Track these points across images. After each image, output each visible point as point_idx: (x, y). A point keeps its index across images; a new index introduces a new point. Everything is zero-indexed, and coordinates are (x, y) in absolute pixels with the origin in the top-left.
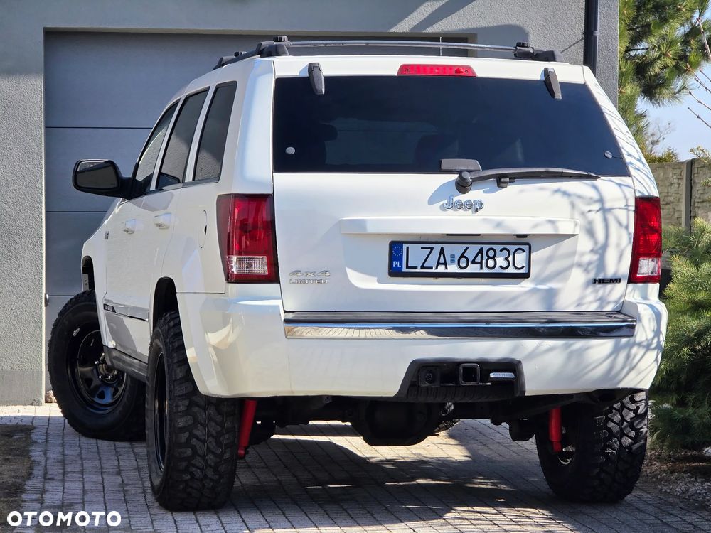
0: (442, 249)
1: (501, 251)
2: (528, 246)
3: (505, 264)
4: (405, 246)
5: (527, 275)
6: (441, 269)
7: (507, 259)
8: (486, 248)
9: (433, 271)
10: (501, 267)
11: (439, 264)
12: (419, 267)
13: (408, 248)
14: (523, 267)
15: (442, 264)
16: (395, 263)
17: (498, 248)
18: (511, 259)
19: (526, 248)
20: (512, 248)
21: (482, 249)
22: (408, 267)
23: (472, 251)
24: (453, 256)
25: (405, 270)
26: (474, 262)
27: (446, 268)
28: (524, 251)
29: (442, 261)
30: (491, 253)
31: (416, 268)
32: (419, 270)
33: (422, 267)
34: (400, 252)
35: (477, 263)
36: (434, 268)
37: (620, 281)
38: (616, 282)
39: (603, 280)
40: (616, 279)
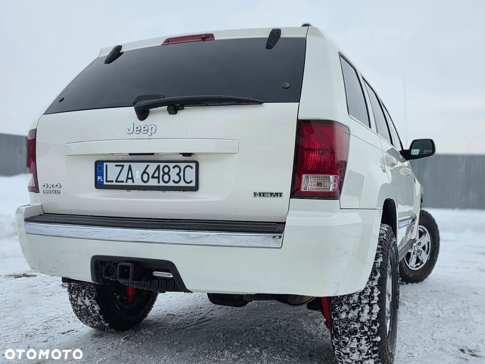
0: (130, 166)
1: (174, 168)
3: (177, 179)
4: (105, 164)
5: (196, 188)
6: (130, 183)
7: (178, 174)
8: (162, 165)
9: (124, 184)
10: (174, 181)
11: (128, 178)
12: (114, 181)
13: (106, 165)
14: (192, 181)
15: (130, 178)
16: (99, 178)
17: (171, 165)
18: (182, 174)
19: (193, 165)
20: (182, 166)
21: (159, 167)
22: (107, 181)
23: (152, 167)
24: (138, 172)
25: (105, 183)
26: (153, 177)
27: (133, 182)
28: (192, 168)
29: (130, 176)
30: (166, 170)
31: (112, 181)
32: (114, 183)
33: (117, 181)
34: (102, 169)
35: (156, 178)
36: (125, 181)
37: (281, 196)
38: (277, 196)
39: (264, 194)
40: (277, 194)
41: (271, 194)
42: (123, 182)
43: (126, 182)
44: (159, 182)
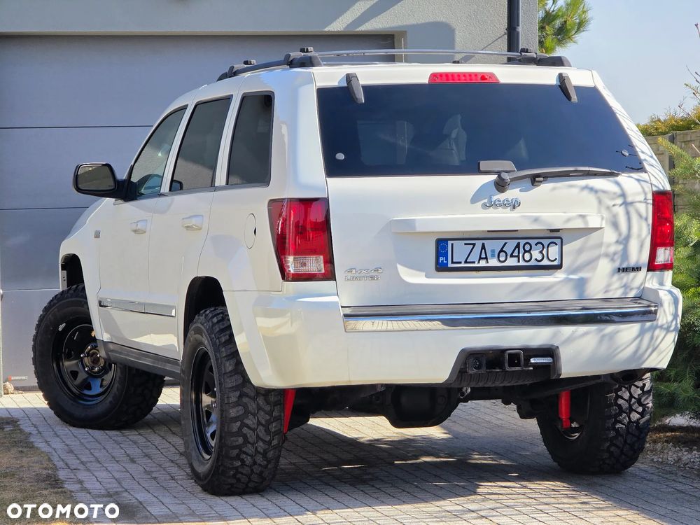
0: (483, 244)
1: (536, 245)
2: (560, 240)
3: (539, 257)
4: (450, 243)
5: (559, 267)
6: (483, 263)
7: (541, 252)
8: (522, 242)
9: (476, 265)
10: (536, 259)
11: (480, 258)
12: (463, 262)
13: (452, 244)
14: (556, 259)
15: (483, 258)
16: (441, 259)
17: (533, 242)
18: (545, 252)
19: (558, 241)
20: (546, 242)
21: (518, 244)
22: (453, 262)
23: (511, 245)
24: (493, 251)
25: (450, 265)
26: (512, 256)
27: (488, 262)
28: (556, 245)
29: (483, 256)
30: (527, 247)
31: (460, 262)
32: (463, 265)
33: (466, 262)
34: (445, 248)
35: (515, 256)
36: (477, 262)
37: (640, 270)
38: (638, 270)
39: (626, 269)
40: (637, 268)
41: (633, 269)
42: (474, 262)
43: (479, 262)
44: (519, 261)
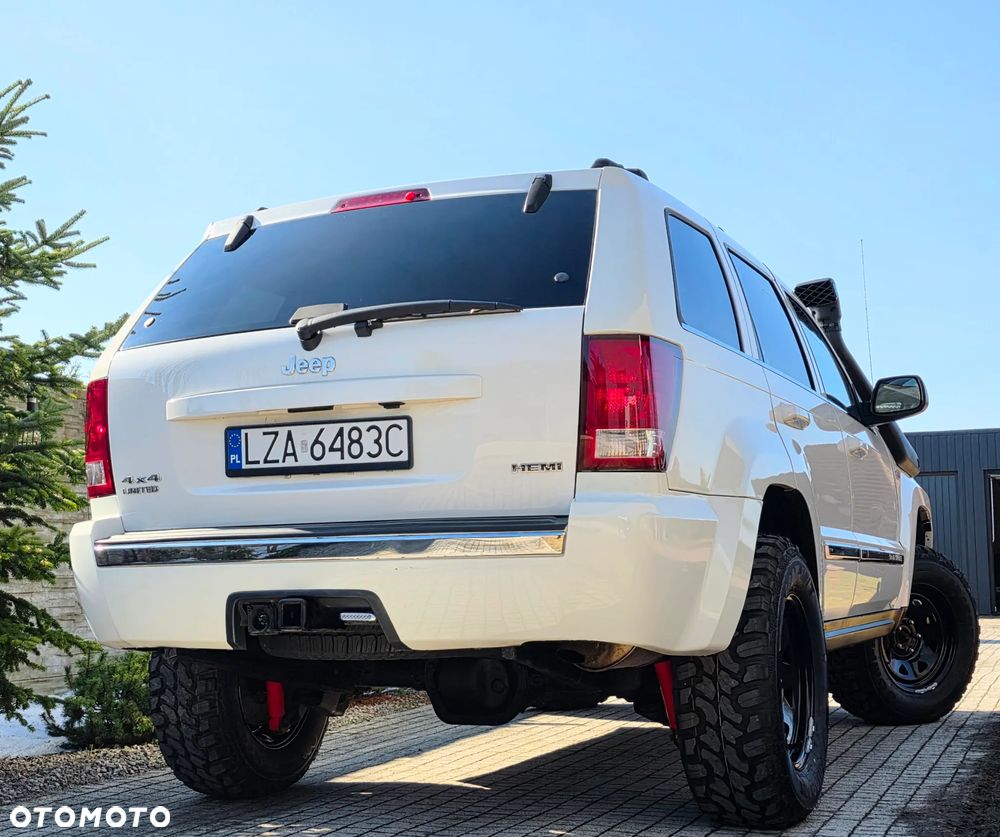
0: (290, 433)
1: (368, 430)
2: (405, 421)
3: (375, 450)
4: (243, 432)
5: (407, 465)
6: (290, 462)
7: (377, 442)
8: (347, 427)
9: (280, 465)
10: (369, 454)
11: (286, 454)
12: (262, 462)
13: (246, 434)
14: (401, 452)
15: (290, 455)
16: (233, 457)
17: (363, 426)
18: (383, 441)
19: (403, 423)
20: (383, 425)
21: (341, 430)
22: (248, 462)
23: (330, 432)
24: (304, 443)
25: (245, 466)
26: (332, 449)
27: (296, 460)
28: (400, 428)
29: (290, 451)
30: (355, 435)
31: (258, 462)
32: (262, 465)
33: (266, 461)
34: (237, 441)
35: (337, 450)
36: (281, 461)
37: (559, 468)
38: (554, 469)
39: (529, 466)
40: (553, 465)
41: (543, 466)
42: (277, 461)
43: (284, 461)
44: (342, 458)
